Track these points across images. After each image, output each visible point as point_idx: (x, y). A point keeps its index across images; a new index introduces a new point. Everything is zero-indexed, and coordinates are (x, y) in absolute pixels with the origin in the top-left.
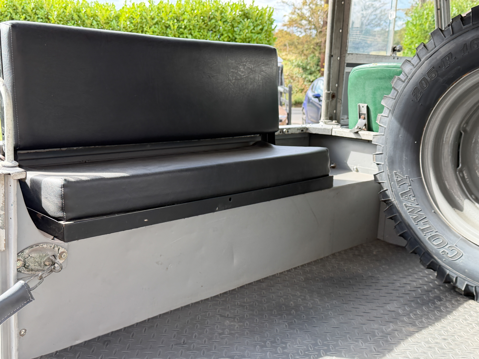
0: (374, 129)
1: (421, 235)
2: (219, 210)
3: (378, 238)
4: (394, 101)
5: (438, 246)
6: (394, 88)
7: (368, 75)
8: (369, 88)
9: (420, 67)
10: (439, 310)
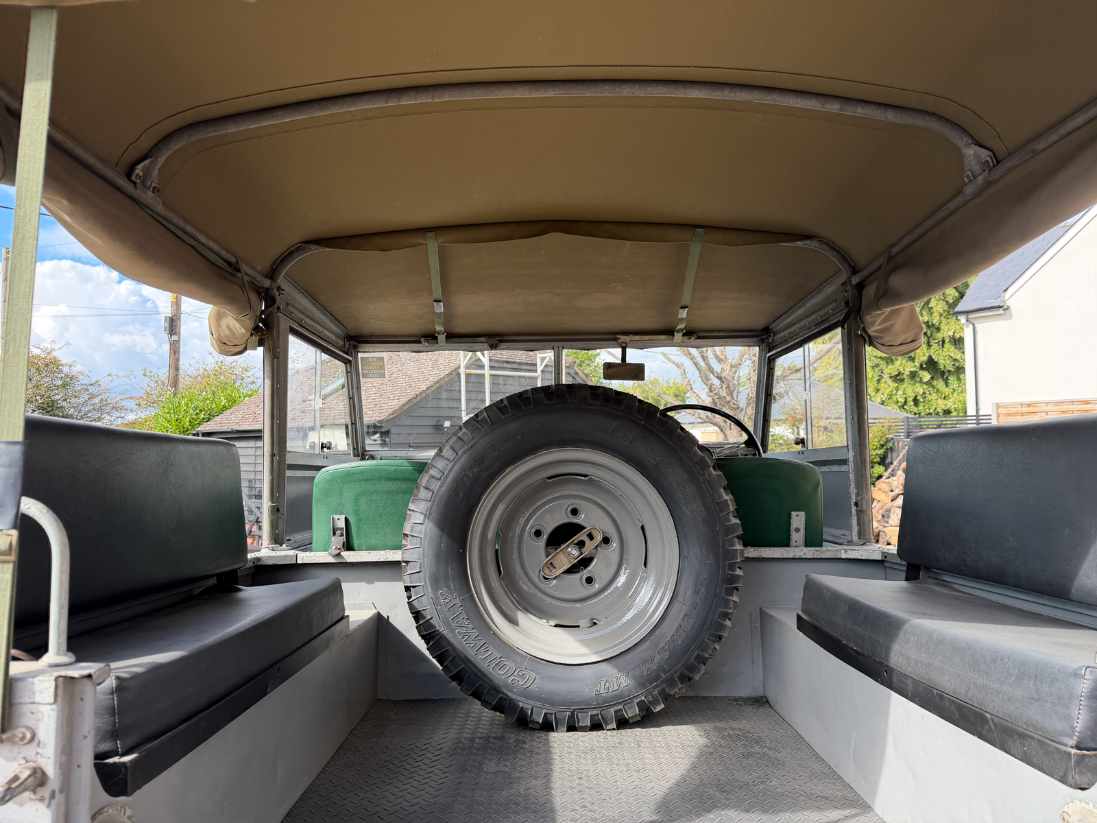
0: (355, 548)
1: (483, 666)
2: (271, 690)
3: (378, 698)
4: (430, 503)
5: (504, 675)
6: (426, 488)
7: (348, 478)
8: (349, 494)
9: (457, 461)
10: (537, 754)
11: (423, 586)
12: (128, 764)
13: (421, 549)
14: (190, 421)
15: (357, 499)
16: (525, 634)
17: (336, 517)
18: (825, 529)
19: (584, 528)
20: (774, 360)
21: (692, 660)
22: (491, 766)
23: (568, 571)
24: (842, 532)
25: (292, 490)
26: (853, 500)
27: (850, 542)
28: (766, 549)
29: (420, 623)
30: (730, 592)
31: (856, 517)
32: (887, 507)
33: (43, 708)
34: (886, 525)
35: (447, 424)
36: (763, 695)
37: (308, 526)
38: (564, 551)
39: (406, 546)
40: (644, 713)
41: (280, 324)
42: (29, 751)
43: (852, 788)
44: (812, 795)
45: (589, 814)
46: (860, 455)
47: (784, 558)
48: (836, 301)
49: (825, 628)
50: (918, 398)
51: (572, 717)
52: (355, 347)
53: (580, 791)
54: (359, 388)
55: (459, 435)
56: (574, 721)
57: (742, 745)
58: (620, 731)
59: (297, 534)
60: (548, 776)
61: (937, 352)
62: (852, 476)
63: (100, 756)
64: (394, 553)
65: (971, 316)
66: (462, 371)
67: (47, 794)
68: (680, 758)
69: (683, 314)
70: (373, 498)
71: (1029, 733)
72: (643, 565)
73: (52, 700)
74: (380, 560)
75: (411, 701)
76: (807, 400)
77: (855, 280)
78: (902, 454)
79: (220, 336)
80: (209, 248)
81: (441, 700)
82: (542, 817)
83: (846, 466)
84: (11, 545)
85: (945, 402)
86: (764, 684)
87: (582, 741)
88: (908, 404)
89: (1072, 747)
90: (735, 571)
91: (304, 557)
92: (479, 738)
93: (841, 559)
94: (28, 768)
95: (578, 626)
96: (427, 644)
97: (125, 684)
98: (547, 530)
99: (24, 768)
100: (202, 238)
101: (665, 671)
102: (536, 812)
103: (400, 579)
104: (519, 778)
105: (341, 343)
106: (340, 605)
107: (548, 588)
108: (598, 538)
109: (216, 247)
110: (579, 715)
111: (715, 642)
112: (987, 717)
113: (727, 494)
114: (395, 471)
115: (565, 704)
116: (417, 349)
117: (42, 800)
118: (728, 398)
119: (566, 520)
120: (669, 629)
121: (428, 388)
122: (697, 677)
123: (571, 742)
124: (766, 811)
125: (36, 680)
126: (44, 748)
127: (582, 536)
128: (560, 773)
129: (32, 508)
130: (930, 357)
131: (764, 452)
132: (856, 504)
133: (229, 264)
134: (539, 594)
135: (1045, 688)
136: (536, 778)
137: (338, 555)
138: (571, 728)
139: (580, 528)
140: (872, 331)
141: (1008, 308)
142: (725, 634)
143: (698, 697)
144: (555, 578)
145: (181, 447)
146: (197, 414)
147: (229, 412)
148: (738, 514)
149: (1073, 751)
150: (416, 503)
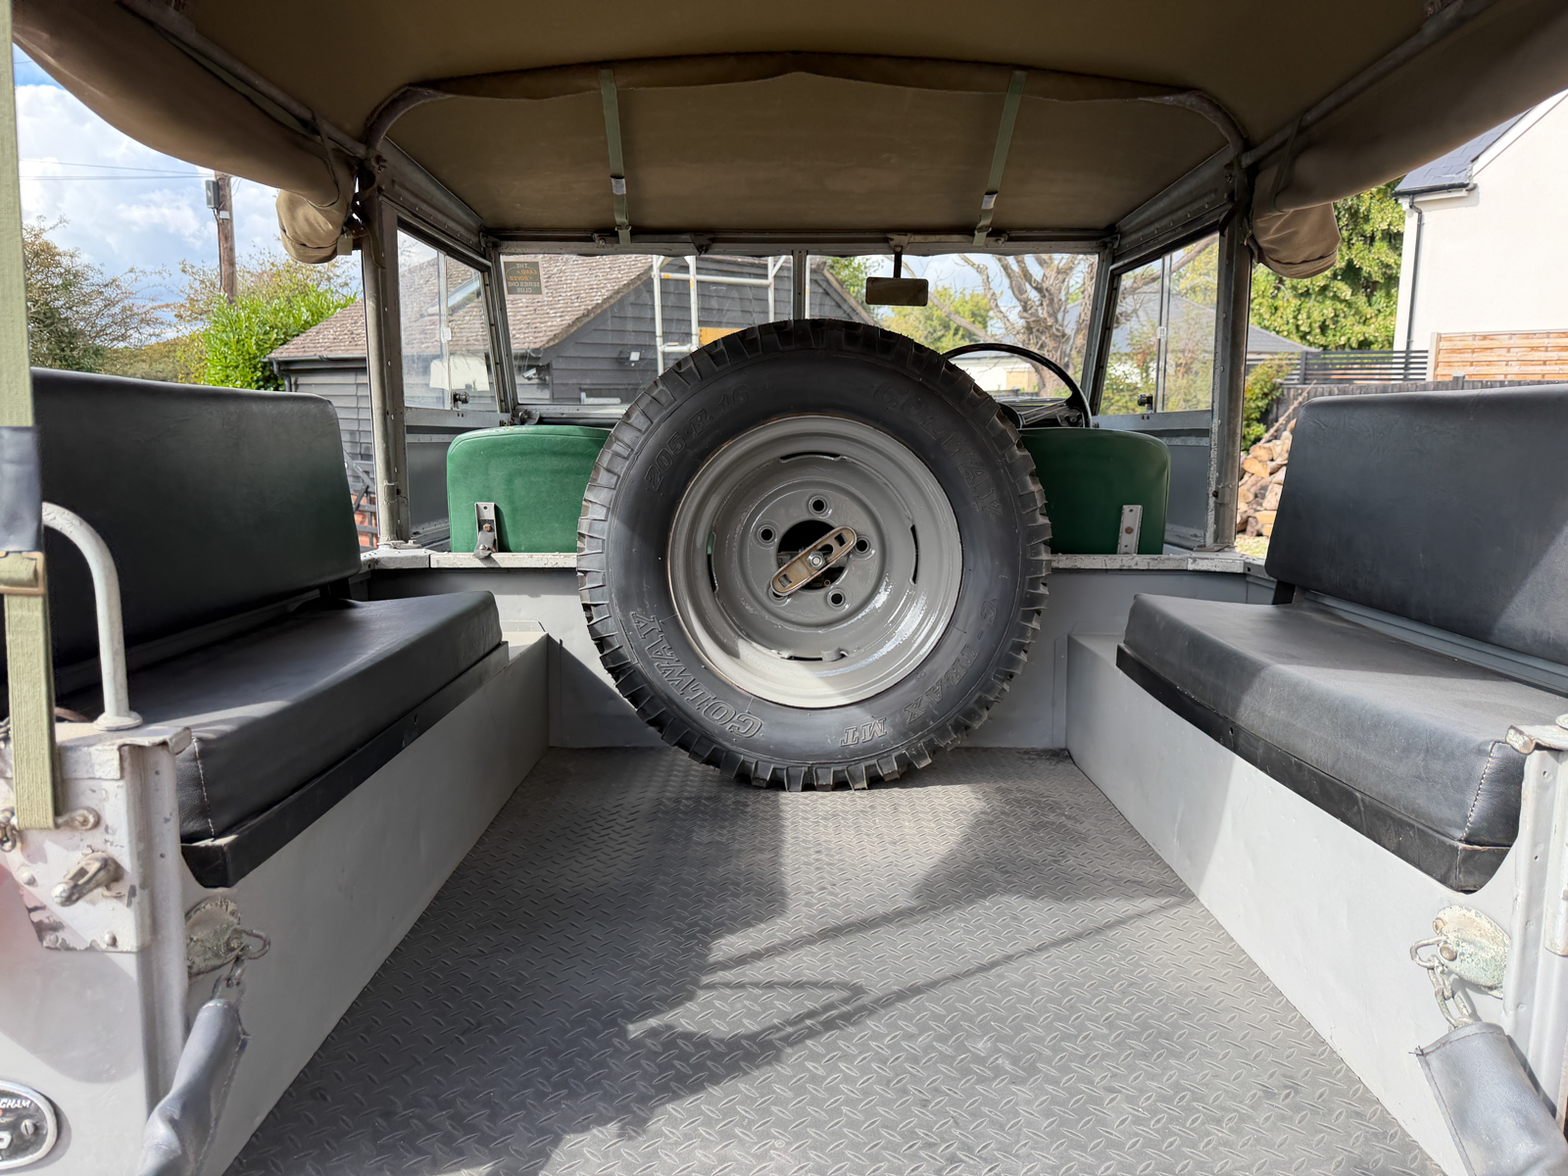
0: (511, 549)
1: (692, 708)
2: (407, 744)
3: (551, 745)
4: (615, 492)
5: (722, 720)
6: (609, 471)
7: (495, 448)
8: (497, 474)
9: (652, 432)
10: (763, 819)
11: (608, 604)
12: (225, 848)
13: (604, 555)
14: (257, 344)
15: (509, 481)
16: (746, 667)
17: (482, 505)
18: (1168, 527)
19: (831, 528)
20: (1120, 275)
21: (971, 704)
22: (702, 835)
23: (809, 587)
24: (1193, 531)
25: (415, 460)
26: (1213, 488)
27: (1202, 548)
28: (1083, 556)
29: (605, 653)
30: (1028, 617)
31: (1213, 512)
32: (1263, 482)
33: (106, 785)
34: (1259, 508)
35: (635, 356)
36: (1063, 746)
37: (441, 511)
38: (803, 559)
39: (582, 549)
40: (905, 769)
41: (384, 214)
42: (96, 838)
43: (1173, 871)
44: (1121, 878)
45: (829, 897)
46: (1229, 423)
47: (1107, 570)
48: (1216, 191)
49: (1155, 667)
50: (1327, 323)
51: (808, 774)
52: (496, 246)
53: (818, 869)
54: (503, 309)
55: (655, 393)
56: (812, 779)
57: (1032, 812)
58: (872, 791)
59: (427, 524)
60: (776, 849)
61: (1361, 255)
62: (1214, 454)
63: (187, 838)
64: (565, 556)
65: (1418, 199)
66: (655, 273)
67: (125, 891)
68: (948, 827)
69: (990, 203)
70: (533, 479)
71: (1407, 819)
72: (911, 580)
73: (118, 776)
74: (549, 566)
75: (595, 749)
76: (1162, 340)
77: (1247, 160)
78: (1292, 408)
79: (296, 233)
80: (272, 99)
81: (635, 748)
82: (769, 902)
83: (1207, 439)
84: (36, 572)
85: (1364, 329)
86: (1067, 734)
87: (822, 804)
88: (1313, 333)
89: (1460, 841)
90: (1037, 588)
91: (440, 560)
92: (688, 799)
93: (1186, 570)
94: (97, 859)
95: (821, 659)
96: (616, 679)
97: (213, 746)
98: (780, 530)
99: (90, 859)
100: (259, 82)
101: (934, 718)
102: (760, 894)
103: (575, 591)
104: (740, 851)
105: (474, 239)
106: (495, 629)
107: (780, 608)
108: (851, 542)
109: (281, 98)
110: (819, 771)
111: (1003, 681)
112: (1356, 796)
113: (1034, 483)
114: (563, 441)
115: (802, 756)
116: (588, 251)
117: (119, 897)
118: (1050, 322)
119: (806, 517)
120: (943, 665)
121: (605, 301)
122: (977, 725)
123: (807, 805)
124: (1058, 899)
125: (92, 749)
126: (114, 834)
127: (829, 539)
128: (793, 845)
129: (58, 518)
130: (1350, 262)
131: (1094, 414)
132: (1216, 495)
133: (303, 122)
134: (767, 617)
135: (1437, 766)
136: (761, 851)
137: (488, 557)
138: (808, 787)
139: (825, 528)
140: (1265, 242)
141: (1475, 187)
142: (1018, 671)
143: (976, 748)
144: (789, 596)
145: (255, 407)
146: (266, 333)
147: (314, 330)
148: (1048, 511)
149: (1461, 846)
150: (595, 491)
